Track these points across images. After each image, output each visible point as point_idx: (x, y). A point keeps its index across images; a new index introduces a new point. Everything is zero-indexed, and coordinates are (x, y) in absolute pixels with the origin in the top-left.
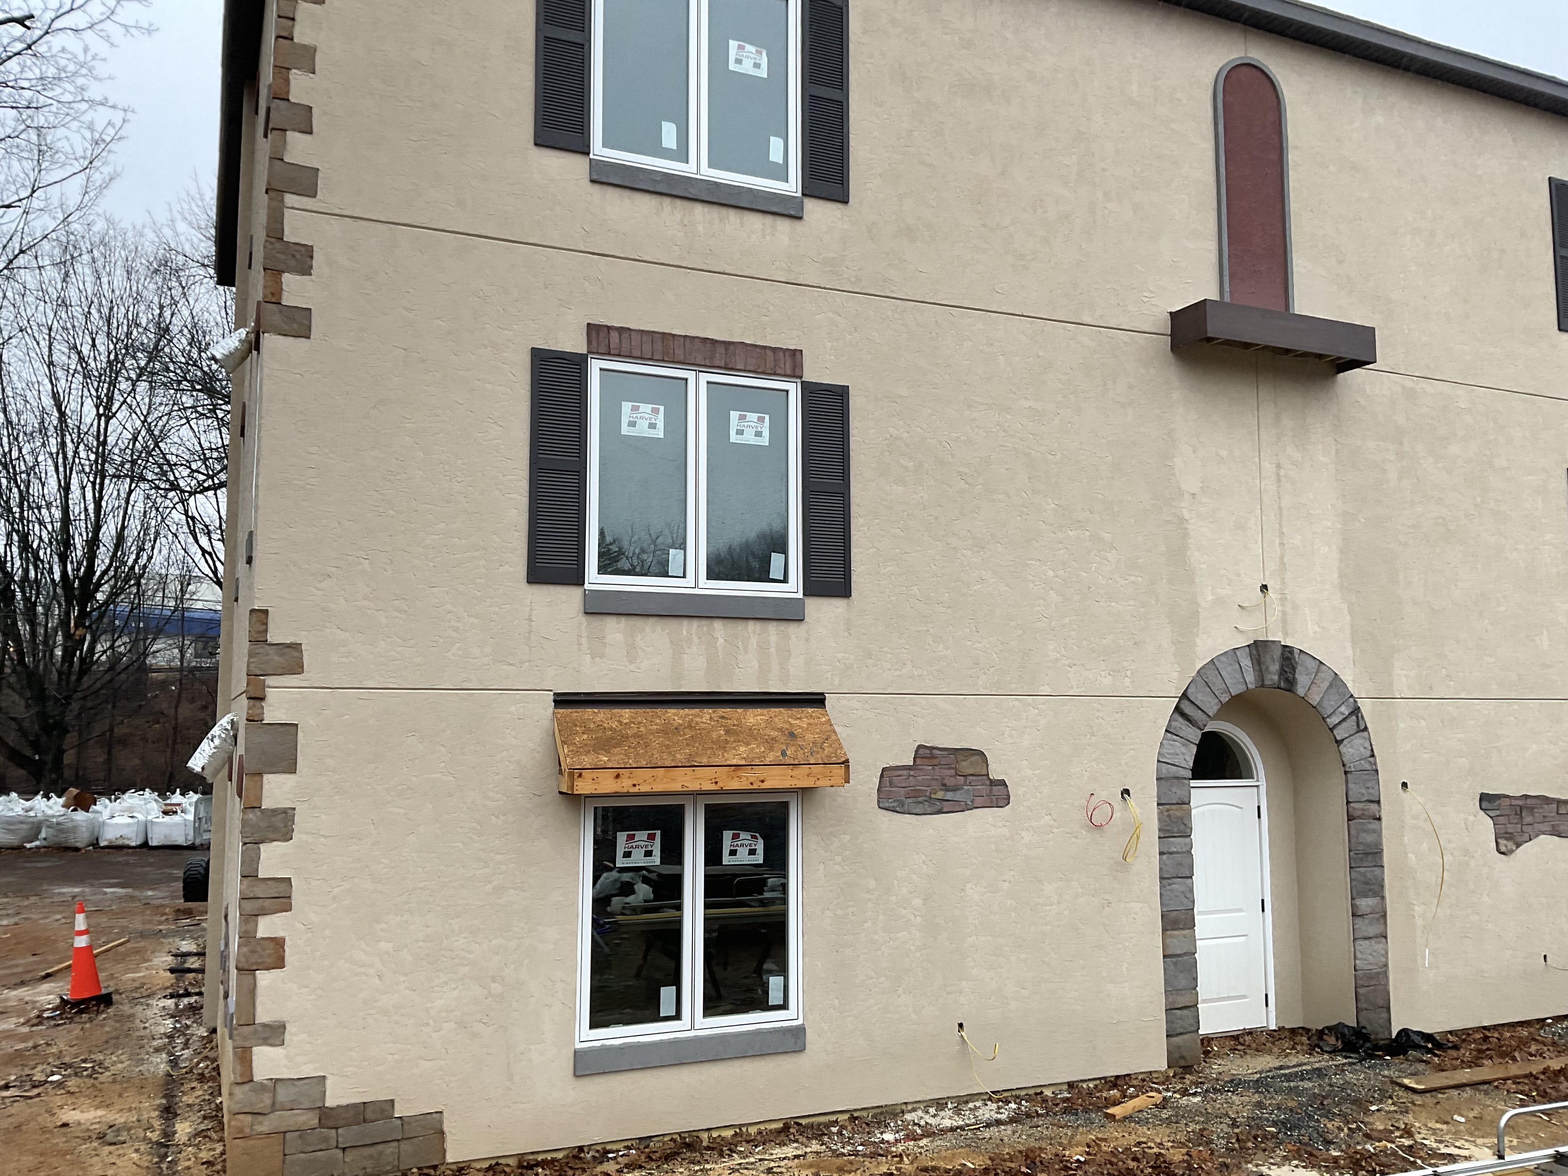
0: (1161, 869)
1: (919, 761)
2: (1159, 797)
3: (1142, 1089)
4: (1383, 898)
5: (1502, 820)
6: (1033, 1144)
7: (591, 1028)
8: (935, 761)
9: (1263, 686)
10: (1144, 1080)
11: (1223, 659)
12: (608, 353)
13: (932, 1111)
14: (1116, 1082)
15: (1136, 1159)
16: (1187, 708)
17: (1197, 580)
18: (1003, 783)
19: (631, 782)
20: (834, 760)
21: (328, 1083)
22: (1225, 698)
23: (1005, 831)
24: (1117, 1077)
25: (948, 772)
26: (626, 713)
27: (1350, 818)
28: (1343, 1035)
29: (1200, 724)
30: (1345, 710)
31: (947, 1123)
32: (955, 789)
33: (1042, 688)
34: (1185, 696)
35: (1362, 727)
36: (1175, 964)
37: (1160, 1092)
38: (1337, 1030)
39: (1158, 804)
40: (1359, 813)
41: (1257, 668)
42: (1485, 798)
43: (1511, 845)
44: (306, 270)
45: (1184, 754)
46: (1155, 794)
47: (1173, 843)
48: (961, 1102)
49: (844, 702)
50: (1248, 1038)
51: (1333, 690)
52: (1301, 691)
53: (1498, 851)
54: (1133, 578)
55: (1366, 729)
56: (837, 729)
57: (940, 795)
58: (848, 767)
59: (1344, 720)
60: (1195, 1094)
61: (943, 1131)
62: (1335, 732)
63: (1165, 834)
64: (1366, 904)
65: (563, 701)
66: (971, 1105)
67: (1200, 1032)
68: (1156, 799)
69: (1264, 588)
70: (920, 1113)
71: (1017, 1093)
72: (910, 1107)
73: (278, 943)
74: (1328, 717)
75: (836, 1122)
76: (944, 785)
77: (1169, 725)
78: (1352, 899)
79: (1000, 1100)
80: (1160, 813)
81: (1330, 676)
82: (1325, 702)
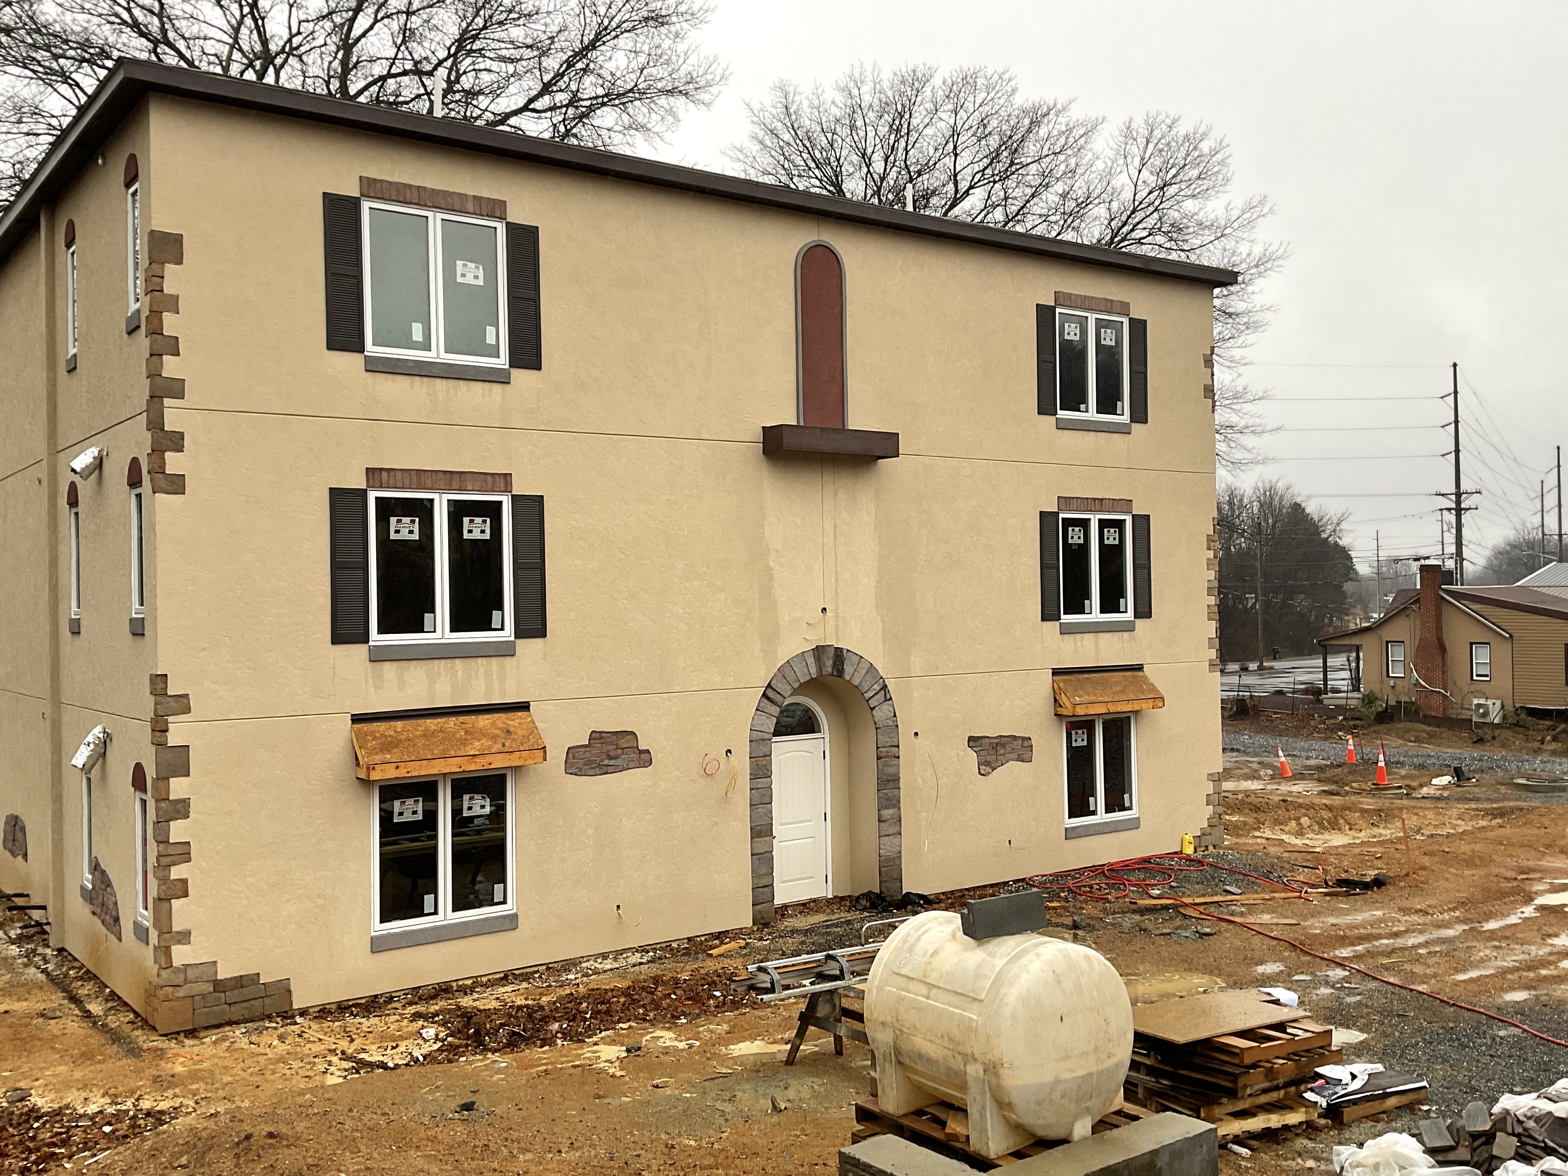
0: (751, 800)
1: (592, 741)
2: (751, 753)
3: (733, 939)
4: (899, 808)
5: (982, 753)
6: (659, 973)
7: (381, 922)
8: (603, 741)
9: (820, 676)
10: (736, 934)
11: (795, 659)
12: (381, 487)
13: (599, 960)
14: (720, 936)
15: (719, 976)
16: (770, 693)
17: (778, 608)
18: (648, 751)
19: (406, 771)
20: (536, 747)
21: (219, 965)
22: (796, 685)
23: (649, 783)
24: (720, 933)
25: (612, 747)
26: (399, 724)
27: (879, 758)
28: (871, 898)
29: (779, 704)
30: (877, 687)
31: (608, 967)
32: (616, 758)
33: (674, 687)
34: (769, 686)
35: (888, 697)
36: (759, 859)
37: (745, 940)
38: (868, 895)
39: (750, 758)
40: (884, 754)
41: (818, 664)
42: (971, 739)
43: (988, 769)
44: (180, 449)
45: (768, 721)
46: (749, 751)
47: (760, 782)
48: (618, 953)
49: (542, 706)
50: (812, 905)
51: (870, 673)
52: (847, 677)
53: (979, 773)
54: (736, 610)
55: (891, 699)
56: (537, 724)
57: (606, 762)
58: (545, 752)
59: (876, 694)
60: (766, 940)
61: (605, 971)
62: (870, 702)
63: (754, 777)
64: (887, 813)
65: (357, 719)
66: (624, 955)
67: (774, 903)
68: (749, 755)
69: (824, 609)
70: (591, 962)
71: (654, 946)
72: (585, 959)
73: (184, 882)
74: (866, 692)
75: (538, 971)
76: (608, 755)
77: (758, 706)
78: (879, 810)
79: (643, 951)
80: (751, 763)
81: (868, 666)
82: (864, 683)
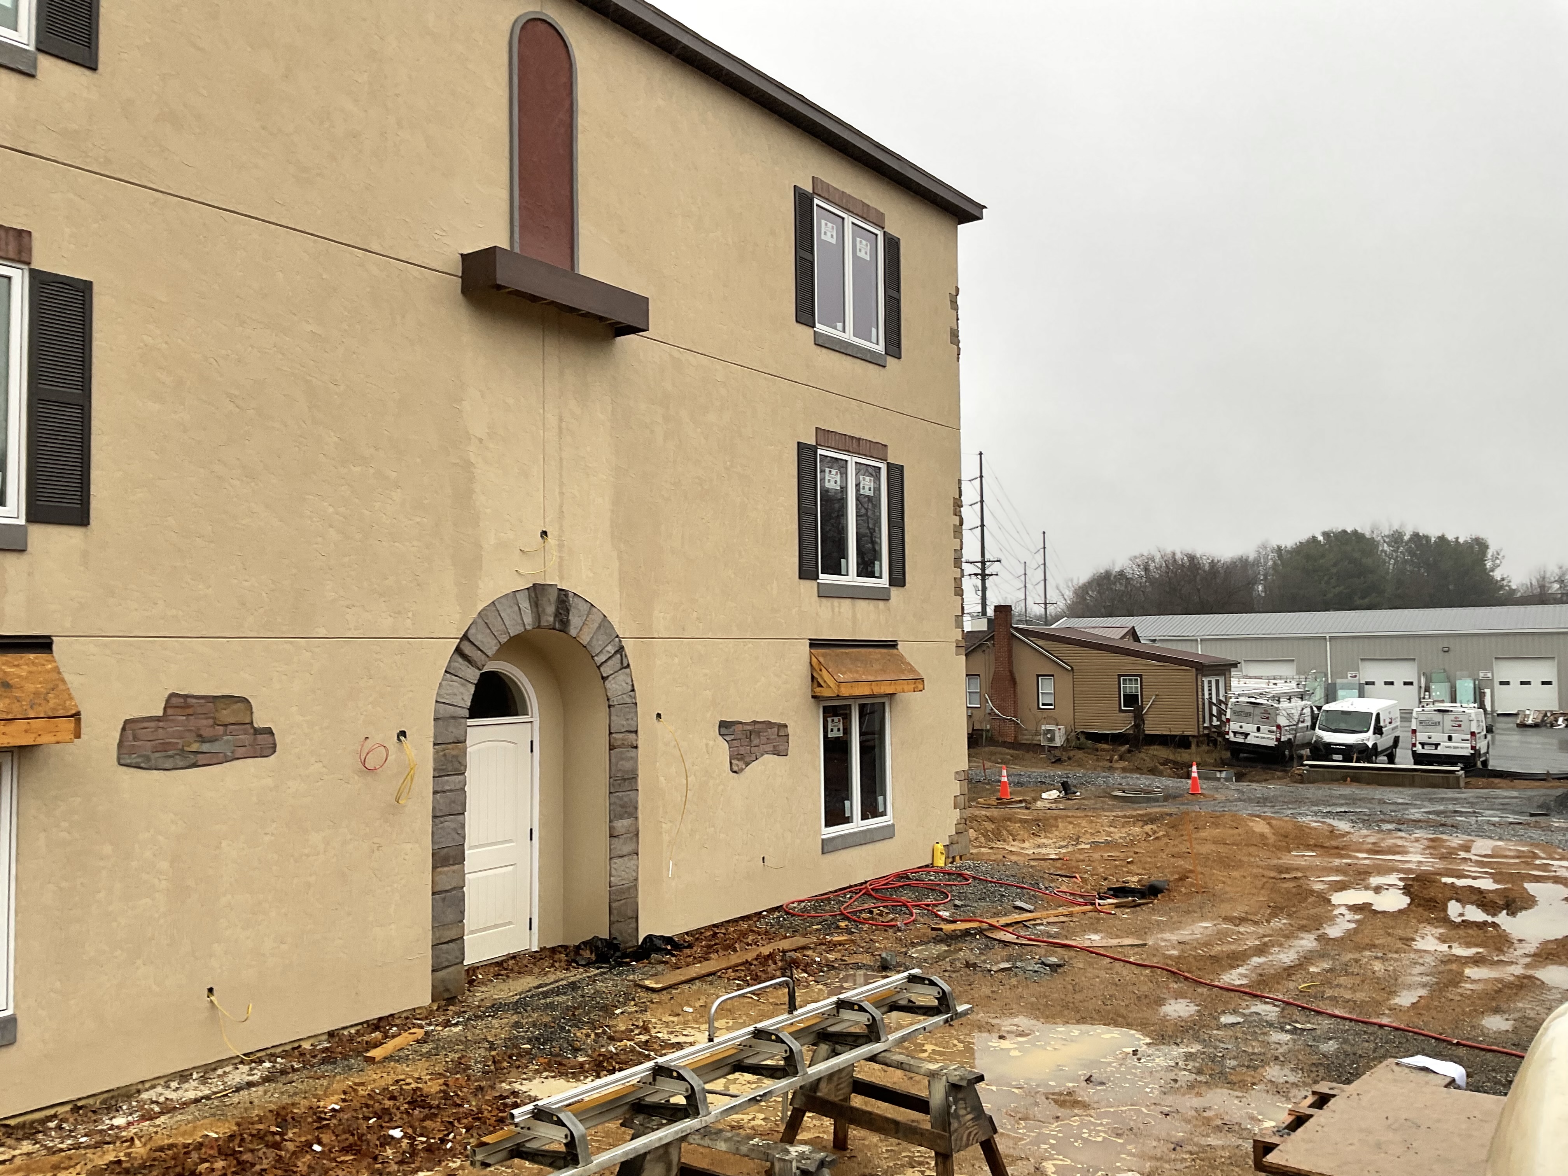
0: (434, 808)
1: (170, 711)
2: (435, 737)
3: (404, 1028)
4: (637, 818)
5: (735, 743)
6: (286, 1100)
8: (190, 711)
9: (539, 627)
10: (407, 1018)
11: (503, 600)
13: (174, 1085)
14: (378, 1024)
15: (393, 1098)
16: (467, 649)
17: (481, 525)
18: (269, 731)
20: (61, 713)
22: (504, 639)
23: (269, 782)
24: (380, 1019)
25: (204, 722)
27: (612, 748)
28: (597, 948)
29: (479, 664)
30: (611, 649)
31: (191, 1095)
32: (213, 740)
33: (317, 630)
34: (465, 637)
35: (625, 665)
36: (444, 899)
37: (421, 1027)
38: (591, 944)
39: (435, 744)
40: (619, 743)
41: (535, 610)
42: (723, 725)
43: (741, 764)
45: (462, 694)
46: (432, 735)
47: (447, 781)
48: (207, 1070)
49: (78, 646)
50: (511, 962)
51: (602, 630)
52: (573, 632)
53: (732, 770)
54: (418, 519)
55: (628, 665)
56: (67, 677)
57: (195, 747)
58: (78, 721)
59: (610, 658)
60: (457, 1024)
61: (186, 1104)
62: (602, 669)
63: (440, 773)
64: (622, 825)
66: (220, 1072)
67: (465, 963)
68: (432, 740)
69: (544, 533)
70: (159, 1089)
71: (272, 1051)
72: (147, 1085)
74: (597, 655)
75: (55, 1116)
76: (200, 736)
77: (449, 666)
78: (610, 821)
79: (253, 1061)
80: (436, 752)
81: (599, 619)
82: (594, 642)
